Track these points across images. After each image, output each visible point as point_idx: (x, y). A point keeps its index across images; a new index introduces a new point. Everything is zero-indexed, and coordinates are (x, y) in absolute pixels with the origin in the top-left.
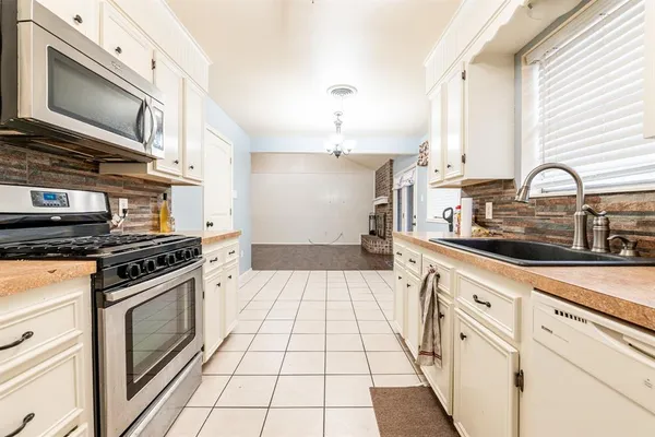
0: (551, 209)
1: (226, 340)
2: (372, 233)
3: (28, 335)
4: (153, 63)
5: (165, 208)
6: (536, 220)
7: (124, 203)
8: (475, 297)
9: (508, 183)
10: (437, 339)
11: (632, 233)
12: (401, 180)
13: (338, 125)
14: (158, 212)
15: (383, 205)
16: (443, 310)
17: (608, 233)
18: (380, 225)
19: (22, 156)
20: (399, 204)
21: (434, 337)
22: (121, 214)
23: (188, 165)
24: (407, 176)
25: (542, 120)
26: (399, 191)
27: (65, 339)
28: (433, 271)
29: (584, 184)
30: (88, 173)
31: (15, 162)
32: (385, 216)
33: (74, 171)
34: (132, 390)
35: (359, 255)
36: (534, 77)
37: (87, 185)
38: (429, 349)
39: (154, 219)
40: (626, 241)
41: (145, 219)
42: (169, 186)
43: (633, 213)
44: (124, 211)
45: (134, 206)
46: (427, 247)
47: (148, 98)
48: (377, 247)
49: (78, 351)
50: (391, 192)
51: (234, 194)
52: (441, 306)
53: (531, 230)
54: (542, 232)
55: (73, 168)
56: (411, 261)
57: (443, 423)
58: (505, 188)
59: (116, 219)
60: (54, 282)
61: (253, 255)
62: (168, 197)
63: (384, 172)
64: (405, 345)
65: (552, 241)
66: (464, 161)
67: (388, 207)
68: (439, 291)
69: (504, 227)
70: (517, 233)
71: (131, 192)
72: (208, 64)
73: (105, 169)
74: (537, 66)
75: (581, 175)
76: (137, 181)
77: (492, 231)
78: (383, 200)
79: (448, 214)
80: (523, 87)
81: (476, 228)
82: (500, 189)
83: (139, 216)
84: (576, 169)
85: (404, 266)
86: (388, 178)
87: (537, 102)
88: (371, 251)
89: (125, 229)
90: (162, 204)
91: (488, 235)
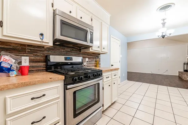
1: (112, 104)
3: (44, 95)
4: (92, 19)
5: (98, 61)
7: (87, 59)
13: (164, 24)
14: (96, 62)
19: (64, 49)
22: (86, 62)
23: (103, 48)
27: (55, 97)
30: (78, 52)
31: (63, 51)
33: (75, 52)
34: (75, 116)
37: (78, 55)
39: (95, 64)
41: (93, 64)
42: (99, 54)
44: (87, 62)
45: (90, 60)
47: (88, 29)
49: (59, 101)
51: (121, 56)
55: (75, 51)
59: (85, 64)
60: (51, 81)
61: (128, 75)
62: (99, 57)
71: (89, 57)
72: (110, 16)
73: (82, 51)
76: (91, 53)
83: (91, 63)
89: (88, 66)
90: (97, 59)
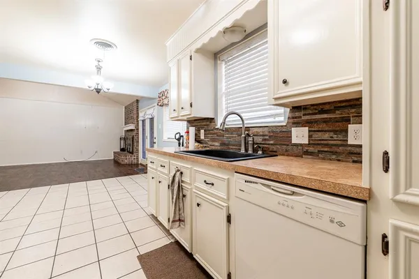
0: (232, 134)
2: (122, 150)
6: (225, 139)
8: (205, 181)
9: (211, 120)
10: (181, 211)
11: (261, 144)
12: (145, 113)
13: (99, 69)
15: (132, 130)
16: (185, 192)
17: (254, 144)
18: (129, 144)
20: (144, 130)
21: (179, 210)
24: (150, 112)
25: (226, 89)
26: (143, 121)
28: (178, 171)
29: (245, 122)
32: (133, 138)
35: (112, 167)
36: (223, 68)
38: (177, 218)
40: (260, 147)
43: (261, 135)
46: (174, 157)
48: (127, 159)
50: (138, 121)
52: (184, 191)
53: (223, 144)
54: (228, 145)
56: (161, 166)
57: (186, 259)
58: (211, 122)
63: (132, 108)
64: (158, 221)
65: (232, 149)
66: (191, 106)
67: (136, 132)
68: (182, 182)
69: (210, 143)
70: (216, 146)
74: (224, 63)
75: (244, 118)
77: (204, 145)
78: (132, 127)
79: (178, 136)
80: (218, 71)
81: (197, 144)
82: (208, 123)
84: (242, 115)
85: (156, 170)
86: (135, 112)
87: (224, 81)
88: (122, 163)
91: (202, 147)
